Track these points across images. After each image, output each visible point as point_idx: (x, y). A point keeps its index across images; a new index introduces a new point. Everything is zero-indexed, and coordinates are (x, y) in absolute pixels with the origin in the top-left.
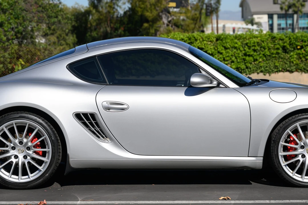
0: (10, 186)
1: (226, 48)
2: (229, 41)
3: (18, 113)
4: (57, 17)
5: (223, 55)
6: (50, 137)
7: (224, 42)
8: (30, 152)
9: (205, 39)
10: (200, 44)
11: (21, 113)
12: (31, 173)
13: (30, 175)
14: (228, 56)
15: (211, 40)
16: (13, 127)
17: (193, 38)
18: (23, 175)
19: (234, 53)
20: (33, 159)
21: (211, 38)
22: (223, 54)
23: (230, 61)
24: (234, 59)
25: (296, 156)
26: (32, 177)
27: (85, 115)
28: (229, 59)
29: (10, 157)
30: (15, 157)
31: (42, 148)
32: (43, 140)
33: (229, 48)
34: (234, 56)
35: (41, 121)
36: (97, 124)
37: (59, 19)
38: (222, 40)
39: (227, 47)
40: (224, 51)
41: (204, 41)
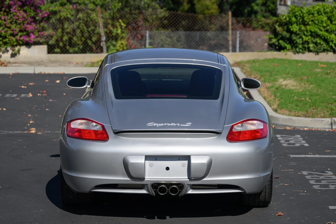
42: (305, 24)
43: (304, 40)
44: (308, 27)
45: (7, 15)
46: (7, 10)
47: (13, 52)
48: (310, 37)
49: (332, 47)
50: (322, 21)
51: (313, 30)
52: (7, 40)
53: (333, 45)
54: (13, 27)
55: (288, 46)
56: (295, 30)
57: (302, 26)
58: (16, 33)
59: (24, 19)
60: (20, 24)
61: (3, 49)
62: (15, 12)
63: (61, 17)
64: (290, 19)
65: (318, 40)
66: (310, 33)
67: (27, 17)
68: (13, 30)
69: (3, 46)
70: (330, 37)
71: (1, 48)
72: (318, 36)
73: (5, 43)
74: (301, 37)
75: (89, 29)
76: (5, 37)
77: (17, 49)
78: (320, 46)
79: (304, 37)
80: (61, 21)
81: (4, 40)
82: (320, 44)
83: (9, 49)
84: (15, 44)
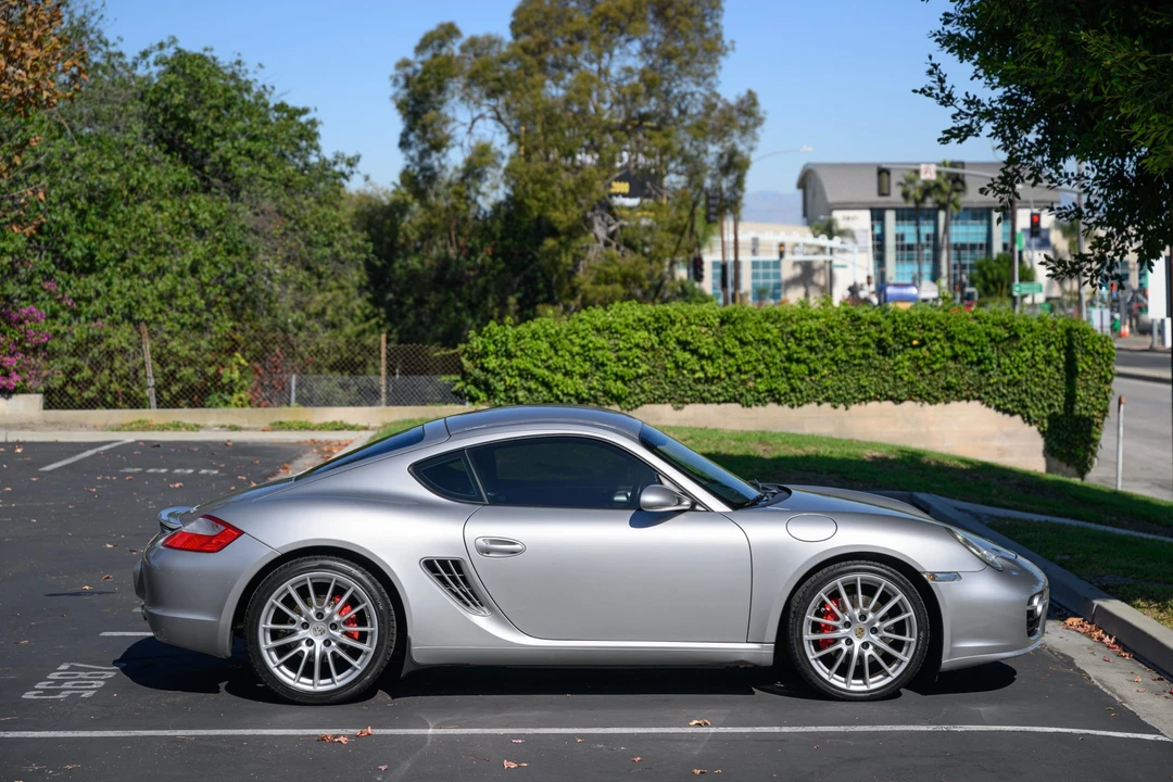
0: (297, 699)
1: (743, 343)
2: (750, 325)
3: (316, 559)
4: (330, 245)
5: (736, 359)
6: (376, 605)
7: (739, 327)
8: (337, 633)
10: (681, 332)
11: (323, 559)
12: (338, 674)
13: (337, 678)
14: (749, 362)
15: (709, 322)
16: (306, 586)
17: (665, 318)
18: (322, 677)
19: (762, 355)
20: (342, 646)
22: (737, 357)
23: (754, 372)
24: (763, 369)
25: (836, 641)
26: (340, 680)
27: (443, 563)
28: (750, 368)
29: (297, 643)
30: (307, 642)
31: (359, 625)
32: (362, 610)
34: (762, 363)
35: (359, 575)
36: (464, 579)
37: (335, 250)
38: (733, 323)
39: (745, 340)
40: (738, 350)
41: (691, 324)
42: (509, 356)
43: (508, 383)
44: (514, 362)
48: (518, 379)
49: (557, 397)
50: (539, 351)
51: (522, 367)
53: (559, 393)
55: (482, 396)
56: (491, 366)
57: (504, 359)
63: (109, 346)
64: (485, 347)
65: (533, 385)
66: (516, 372)
70: (553, 379)
72: (533, 377)
74: (502, 379)
75: (166, 370)
78: (536, 394)
79: (507, 378)
80: (110, 355)
82: (536, 390)
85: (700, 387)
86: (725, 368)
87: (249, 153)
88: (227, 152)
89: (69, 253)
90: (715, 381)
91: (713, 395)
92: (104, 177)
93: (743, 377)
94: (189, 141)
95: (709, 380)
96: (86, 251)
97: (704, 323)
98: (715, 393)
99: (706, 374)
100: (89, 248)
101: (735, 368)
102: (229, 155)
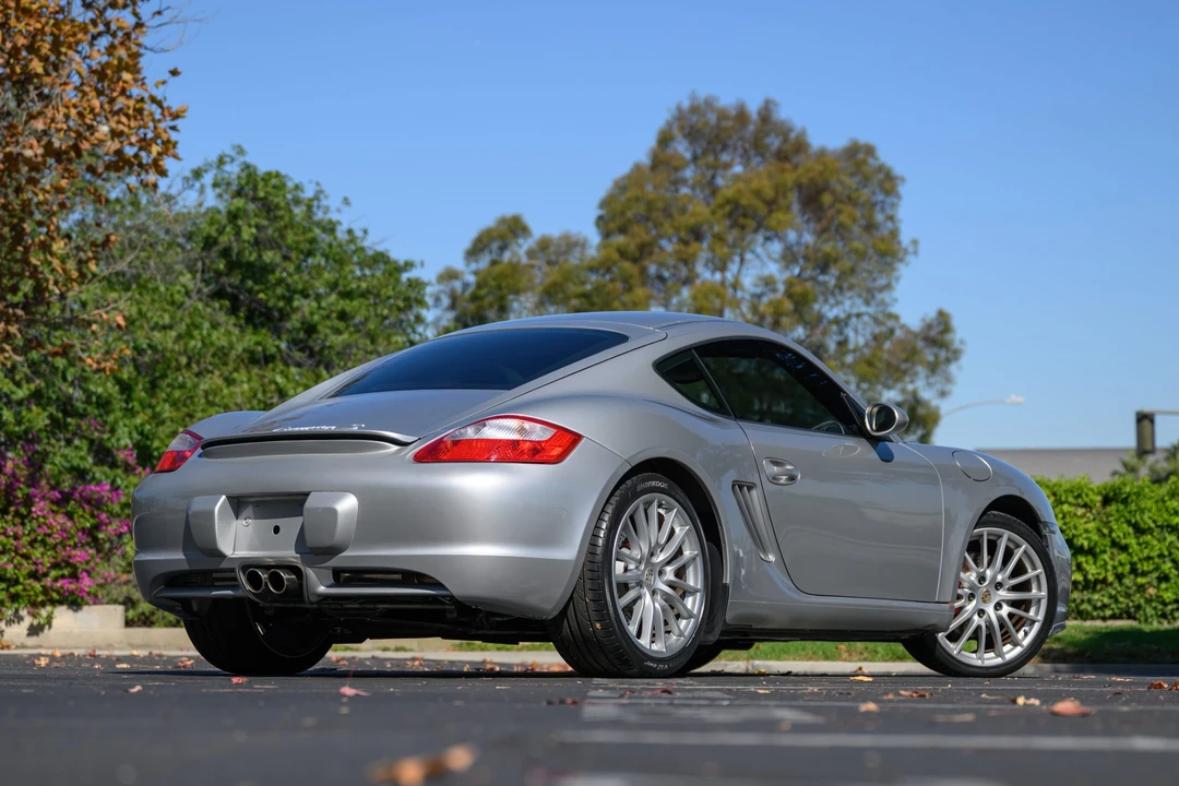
1: (1139, 530)
2: (1149, 504)
5: (1130, 554)
7: (1133, 507)
9: (1066, 498)
14: (1149, 558)
15: (1087, 500)
19: (1168, 549)
21: (1087, 495)
22: (1130, 551)
23: (1155, 575)
24: (1170, 569)
28: (1151, 567)
33: (1149, 531)
34: (1167, 559)
38: (1125, 501)
39: (1142, 525)
40: (1132, 541)
41: (1062, 503)
45: (23, 524)
46: (23, 510)
47: (35, 622)
52: (20, 587)
54: (37, 553)
58: (45, 570)
59: (65, 535)
60: (54, 547)
61: (9, 613)
62: (44, 517)
67: (72, 531)
68: (35, 564)
69: (8, 604)
71: (4, 609)
73: (15, 598)
76: (17, 582)
77: (44, 612)
81: (12, 590)
83: (23, 613)
84: (40, 598)
85: (1075, 595)
86: (1114, 568)
87: (343, 316)
88: (312, 314)
89: (113, 440)
90: (1099, 587)
91: (1095, 608)
92: (157, 335)
93: (1140, 580)
94: (261, 296)
95: (1089, 585)
96: (136, 436)
97: (1080, 500)
98: (1099, 604)
99: (1085, 576)
100: (141, 433)
101: (1128, 568)
102: (316, 318)
